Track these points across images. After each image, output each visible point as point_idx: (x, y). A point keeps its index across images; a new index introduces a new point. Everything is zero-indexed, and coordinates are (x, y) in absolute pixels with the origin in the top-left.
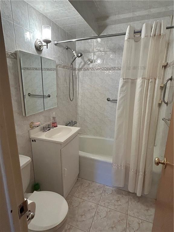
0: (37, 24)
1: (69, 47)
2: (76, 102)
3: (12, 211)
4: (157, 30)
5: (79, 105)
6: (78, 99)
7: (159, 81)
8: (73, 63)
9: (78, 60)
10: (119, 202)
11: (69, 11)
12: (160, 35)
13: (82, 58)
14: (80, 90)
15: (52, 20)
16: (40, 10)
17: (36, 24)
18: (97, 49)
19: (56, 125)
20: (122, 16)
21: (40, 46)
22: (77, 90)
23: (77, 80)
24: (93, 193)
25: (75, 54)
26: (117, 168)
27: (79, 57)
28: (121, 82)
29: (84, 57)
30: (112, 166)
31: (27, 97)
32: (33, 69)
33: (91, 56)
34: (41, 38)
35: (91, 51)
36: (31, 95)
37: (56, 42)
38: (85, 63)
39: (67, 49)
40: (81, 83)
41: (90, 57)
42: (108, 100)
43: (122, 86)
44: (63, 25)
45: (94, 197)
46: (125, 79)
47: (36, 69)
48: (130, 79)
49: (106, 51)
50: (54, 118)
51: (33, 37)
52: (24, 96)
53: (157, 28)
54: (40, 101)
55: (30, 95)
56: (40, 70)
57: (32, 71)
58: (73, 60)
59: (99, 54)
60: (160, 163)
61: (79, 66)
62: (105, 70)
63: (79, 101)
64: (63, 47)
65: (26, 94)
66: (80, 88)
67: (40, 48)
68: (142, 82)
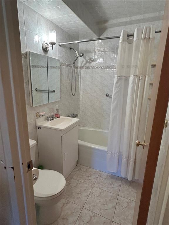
0: (45, 29)
1: (72, 47)
2: (78, 97)
3: (22, 164)
4: (147, 34)
5: (80, 100)
6: (80, 94)
7: (148, 78)
8: (75, 62)
9: (80, 59)
10: (112, 185)
11: (71, 17)
12: (150, 38)
13: (84, 57)
14: (82, 86)
15: (58, 25)
16: (47, 17)
17: (43, 29)
18: (97, 50)
19: (58, 116)
20: (120, 20)
21: (47, 47)
22: (79, 86)
23: (79, 77)
24: (90, 177)
25: (77, 54)
26: (111, 155)
27: (81, 56)
28: (116, 79)
29: (86, 57)
30: (107, 154)
31: (34, 92)
32: (40, 66)
33: (92, 55)
34: (48, 40)
35: (92, 51)
36: (39, 90)
37: (60, 44)
38: (87, 62)
39: (70, 49)
40: (83, 79)
41: (91, 57)
42: (107, 95)
43: (117, 83)
44: (67, 29)
45: (90, 180)
46: (119, 76)
47: (43, 67)
48: (124, 76)
49: (106, 51)
50: (57, 110)
51: (41, 40)
52: (32, 91)
53: (147, 32)
54: (45, 95)
55: (37, 90)
56: (46, 68)
57: (39, 68)
58: (75, 59)
59: (99, 54)
60: (139, 144)
61: (81, 65)
62: (105, 68)
63: (80, 95)
64: (67, 48)
65: (34, 89)
66: (81, 84)
67: (47, 49)
68: (134, 79)
